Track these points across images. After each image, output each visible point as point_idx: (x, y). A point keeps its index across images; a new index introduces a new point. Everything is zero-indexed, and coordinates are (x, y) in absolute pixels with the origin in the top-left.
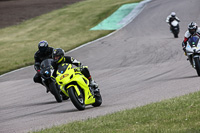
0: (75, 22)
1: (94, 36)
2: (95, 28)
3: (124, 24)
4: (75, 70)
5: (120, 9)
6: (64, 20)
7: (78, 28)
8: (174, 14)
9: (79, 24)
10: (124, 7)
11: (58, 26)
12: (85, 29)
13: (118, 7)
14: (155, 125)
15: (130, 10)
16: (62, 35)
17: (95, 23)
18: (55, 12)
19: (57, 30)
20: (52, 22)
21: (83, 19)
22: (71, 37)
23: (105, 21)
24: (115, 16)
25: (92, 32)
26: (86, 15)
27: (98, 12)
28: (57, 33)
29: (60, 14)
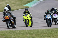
4: (29, 16)
6: (17, 1)
9: (20, 3)
12: (22, 5)
14: (34, 36)
15: (36, 2)
16: (15, 5)
17: (25, 4)
19: (14, 3)
22: (17, 6)
24: (31, 3)
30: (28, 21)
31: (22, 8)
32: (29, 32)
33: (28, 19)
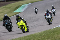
0: (8, 10)
1: (14, 14)
2: (14, 12)
3: (23, 11)
4: (23, 22)
5: (22, 6)
6: (5, 9)
7: (9, 12)
8: (36, 7)
9: (9, 11)
10: (23, 5)
11: (3, 11)
12: (11, 12)
13: (21, 5)
15: (25, 6)
17: (14, 10)
18: (2, 7)
19: (3, 12)
20: (1, 10)
21: (11, 9)
23: (17, 9)
24: (20, 8)
25: (14, 13)
26: (11, 8)
27: (15, 7)
28: (3, 13)
29: (4, 8)
30: (23, 26)
31: (12, 15)
32: (27, 38)
33: (23, 25)
